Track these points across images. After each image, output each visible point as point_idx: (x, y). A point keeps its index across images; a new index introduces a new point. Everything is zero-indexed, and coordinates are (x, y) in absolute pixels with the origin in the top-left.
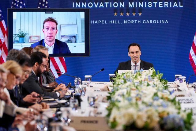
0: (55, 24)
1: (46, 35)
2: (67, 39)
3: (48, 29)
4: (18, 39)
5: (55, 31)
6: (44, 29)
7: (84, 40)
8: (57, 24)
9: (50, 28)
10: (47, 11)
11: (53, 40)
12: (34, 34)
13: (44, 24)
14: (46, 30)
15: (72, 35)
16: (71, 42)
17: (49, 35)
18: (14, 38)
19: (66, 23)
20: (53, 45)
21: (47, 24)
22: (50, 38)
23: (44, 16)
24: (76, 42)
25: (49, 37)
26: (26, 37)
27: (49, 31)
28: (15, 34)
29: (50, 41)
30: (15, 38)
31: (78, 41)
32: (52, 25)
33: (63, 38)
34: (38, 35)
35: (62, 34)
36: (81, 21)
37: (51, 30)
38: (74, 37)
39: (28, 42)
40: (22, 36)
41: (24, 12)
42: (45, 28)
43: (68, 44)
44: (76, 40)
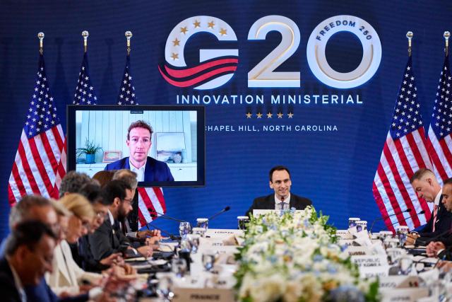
0: (147, 131)
1: (133, 149)
2: (167, 157)
3: (136, 140)
4: (84, 156)
5: (147, 143)
6: (129, 139)
7: (196, 158)
8: (151, 132)
9: (140, 139)
10: (134, 109)
11: (144, 159)
12: (112, 149)
13: (129, 131)
14: (132, 142)
15: (177, 150)
16: (174, 162)
17: (138, 150)
18: (77, 155)
19: (166, 130)
20: (144, 167)
21: (135, 132)
22: (140, 156)
23: (128, 117)
24: (181, 162)
25: (137, 154)
26: (99, 154)
27: (139, 144)
28: (79, 149)
29: (139, 161)
30: (80, 155)
31: (185, 161)
32: (144, 134)
33: (159, 155)
34: (118, 150)
35: (159, 149)
36: (192, 126)
37: (141, 142)
38: (180, 153)
39: (102, 162)
40: (91, 152)
41: (94, 112)
42: (131, 139)
43: (169, 165)
44: (182, 158)
